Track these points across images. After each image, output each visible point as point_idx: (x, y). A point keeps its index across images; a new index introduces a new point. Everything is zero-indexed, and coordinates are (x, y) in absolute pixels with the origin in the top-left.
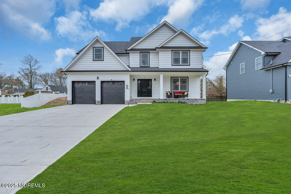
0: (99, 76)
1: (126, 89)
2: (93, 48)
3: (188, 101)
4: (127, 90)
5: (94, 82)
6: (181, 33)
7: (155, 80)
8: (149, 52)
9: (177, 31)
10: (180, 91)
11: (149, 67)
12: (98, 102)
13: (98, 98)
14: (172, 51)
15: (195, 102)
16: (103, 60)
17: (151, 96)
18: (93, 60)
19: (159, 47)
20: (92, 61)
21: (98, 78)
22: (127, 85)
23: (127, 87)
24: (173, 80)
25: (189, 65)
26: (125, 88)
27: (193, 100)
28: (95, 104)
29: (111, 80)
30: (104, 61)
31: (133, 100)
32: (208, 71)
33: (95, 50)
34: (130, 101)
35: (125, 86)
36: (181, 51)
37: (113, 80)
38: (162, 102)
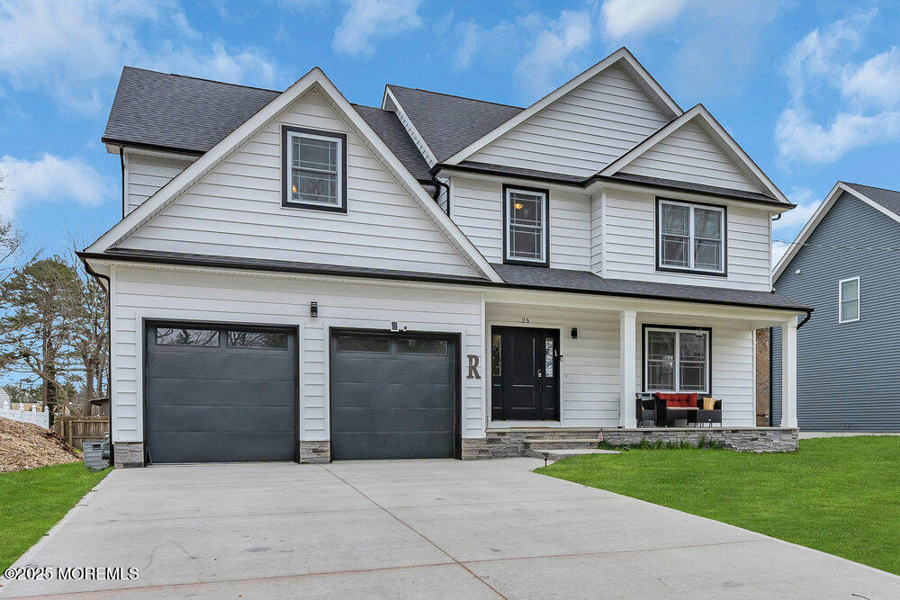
0: (321, 301)
1: (470, 376)
2: (285, 129)
3: (736, 437)
4: (474, 382)
5: (293, 331)
6: (697, 124)
7: (574, 333)
8: (546, 192)
9: (679, 113)
10: (678, 391)
11: (546, 266)
12: (315, 451)
13: (315, 425)
14: (658, 198)
15: (761, 441)
16: (343, 210)
17: (556, 417)
18: (286, 204)
19: (609, 173)
20: (278, 209)
21: (314, 310)
22: (470, 357)
23: (473, 369)
24: (649, 338)
25: (725, 275)
26: (465, 372)
27: (755, 436)
28: (295, 458)
29: (394, 325)
30: (350, 216)
31: (504, 434)
32: (813, 310)
33: (295, 147)
34: (490, 441)
35: (465, 363)
36: (692, 207)
37: (400, 327)
38: (634, 446)
